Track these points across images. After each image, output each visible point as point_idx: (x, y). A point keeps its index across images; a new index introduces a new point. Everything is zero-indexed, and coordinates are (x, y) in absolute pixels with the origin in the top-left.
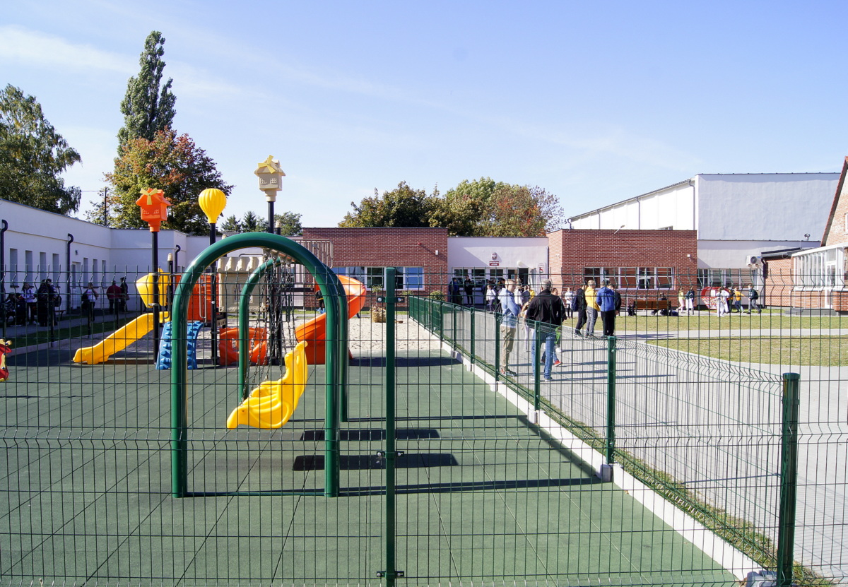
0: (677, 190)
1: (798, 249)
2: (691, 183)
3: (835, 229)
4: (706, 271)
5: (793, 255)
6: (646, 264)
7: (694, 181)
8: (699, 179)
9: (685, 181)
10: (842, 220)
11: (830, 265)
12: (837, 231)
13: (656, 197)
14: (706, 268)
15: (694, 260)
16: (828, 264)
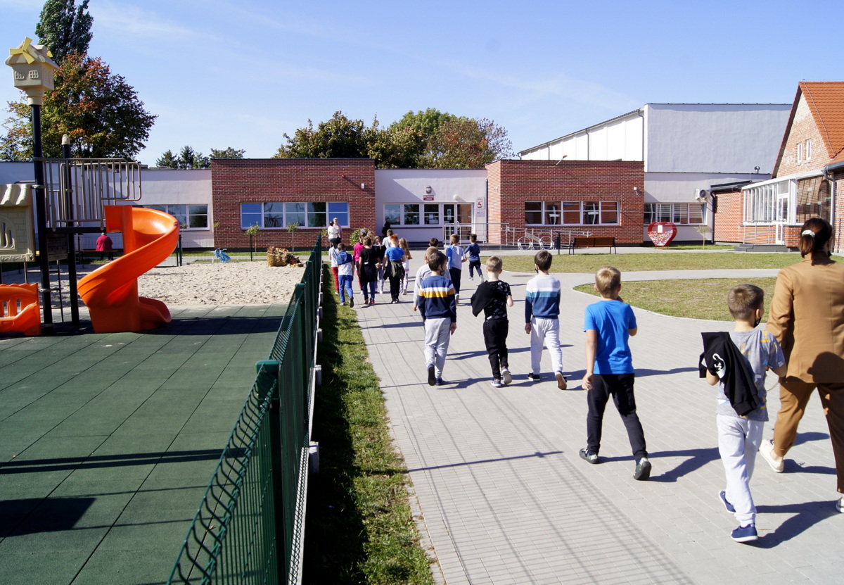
0: (626, 121)
1: (749, 183)
2: (639, 113)
3: (786, 160)
4: (654, 205)
5: (743, 188)
6: (591, 197)
7: (643, 111)
8: (649, 108)
9: (634, 111)
10: (794, 150)
11: (782, 198)
12: (788, 162)
13: (605, 128)
14: (653, 202)
15: (641, 192)
16: (781, 196)
